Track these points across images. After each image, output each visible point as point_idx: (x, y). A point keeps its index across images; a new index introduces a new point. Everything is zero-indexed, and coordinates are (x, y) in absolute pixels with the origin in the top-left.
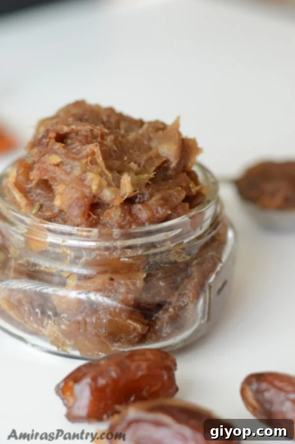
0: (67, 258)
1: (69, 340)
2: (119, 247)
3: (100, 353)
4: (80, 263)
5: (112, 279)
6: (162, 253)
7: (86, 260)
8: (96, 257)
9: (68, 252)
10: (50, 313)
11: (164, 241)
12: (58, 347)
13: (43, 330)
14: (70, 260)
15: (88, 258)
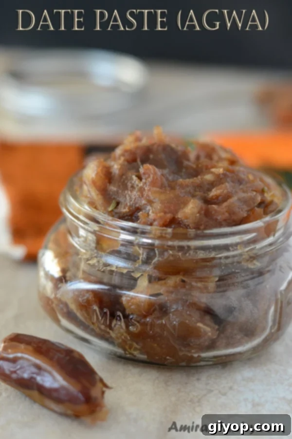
0: (139, 259)
1: (137, 343)
2: (192, 248)
3: (168, 358)
4: (152, 264)
5: (183, 281)
6: (234, 256)
7: (158, 260)
8: (169, 257)
9: (141, 251)
10: (119, 313)
11: (237, 244)
12: (125, 350)
13: (111, 332)
14: (142, 260)
15: (160, 259)
